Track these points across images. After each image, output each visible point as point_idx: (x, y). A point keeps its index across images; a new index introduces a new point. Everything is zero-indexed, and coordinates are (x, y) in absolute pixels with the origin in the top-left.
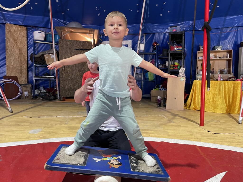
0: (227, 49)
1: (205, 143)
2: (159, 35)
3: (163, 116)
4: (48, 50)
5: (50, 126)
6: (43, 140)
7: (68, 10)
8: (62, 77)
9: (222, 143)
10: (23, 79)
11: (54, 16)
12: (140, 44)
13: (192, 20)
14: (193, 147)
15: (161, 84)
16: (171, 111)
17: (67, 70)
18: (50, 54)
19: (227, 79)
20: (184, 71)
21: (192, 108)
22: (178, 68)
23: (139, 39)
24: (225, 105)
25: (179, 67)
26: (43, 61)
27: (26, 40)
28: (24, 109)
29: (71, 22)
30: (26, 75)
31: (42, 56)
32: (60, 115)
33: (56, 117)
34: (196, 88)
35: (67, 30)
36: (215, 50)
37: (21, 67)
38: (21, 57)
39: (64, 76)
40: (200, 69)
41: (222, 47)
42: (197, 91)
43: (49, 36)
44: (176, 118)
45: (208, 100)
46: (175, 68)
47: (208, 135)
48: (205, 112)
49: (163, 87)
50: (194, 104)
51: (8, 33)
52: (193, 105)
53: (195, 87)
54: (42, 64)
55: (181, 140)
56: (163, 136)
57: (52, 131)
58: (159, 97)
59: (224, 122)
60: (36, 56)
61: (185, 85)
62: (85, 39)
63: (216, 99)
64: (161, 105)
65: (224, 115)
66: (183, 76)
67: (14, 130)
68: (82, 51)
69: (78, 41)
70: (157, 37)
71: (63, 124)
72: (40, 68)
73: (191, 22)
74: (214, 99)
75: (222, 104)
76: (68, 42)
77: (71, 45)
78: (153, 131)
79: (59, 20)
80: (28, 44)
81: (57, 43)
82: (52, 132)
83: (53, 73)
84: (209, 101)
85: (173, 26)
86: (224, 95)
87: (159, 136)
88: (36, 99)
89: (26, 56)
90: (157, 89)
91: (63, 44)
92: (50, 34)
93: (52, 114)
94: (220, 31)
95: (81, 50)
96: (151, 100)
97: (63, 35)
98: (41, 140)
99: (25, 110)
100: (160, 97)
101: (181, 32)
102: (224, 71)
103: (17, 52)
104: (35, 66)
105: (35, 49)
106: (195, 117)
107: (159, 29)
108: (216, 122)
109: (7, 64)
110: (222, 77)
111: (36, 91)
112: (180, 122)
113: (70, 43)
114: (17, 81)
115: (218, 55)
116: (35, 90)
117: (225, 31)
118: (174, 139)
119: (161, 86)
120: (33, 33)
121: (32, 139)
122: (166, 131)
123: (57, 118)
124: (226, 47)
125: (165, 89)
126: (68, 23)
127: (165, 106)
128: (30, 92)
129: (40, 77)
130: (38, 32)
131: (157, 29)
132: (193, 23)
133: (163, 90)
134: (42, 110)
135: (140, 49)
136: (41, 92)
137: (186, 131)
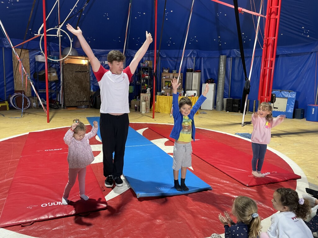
10: (28, 93)
17: (70, 87)
18: (51, 73)
22: (146, 88)
27: (29, 60)
36: (172, 73)
39: (68, 91)
50: (155, 109)
54: (44, 80)
60: (40, 74)
64: (137, 110)
66: (149, 93)
76: (70, 66)
77: (72, 68)
89: (30, 73)
90: (135, 99)
91: (66, 68)
92: (50, 57)
95: (79, 72)
97: (65, 60)
100: (136, 105)
104: (39, 82)
108: (161, 117)
110: (169, 94)
112: (145, 117)
118: (140, 122)
128: (37, 103)
129: (43, 91)
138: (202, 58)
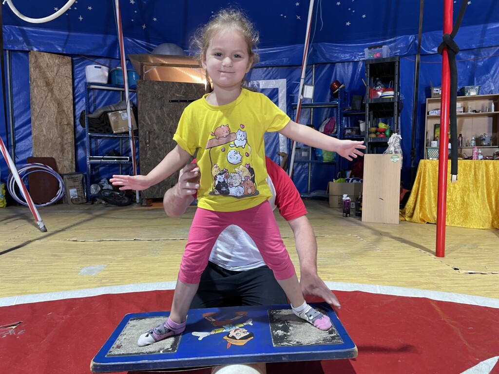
0: (489, 94)
1: (448, 293)
2: (344, 66)
3: (355, 235)
4: (115, 103)
5: (122, 260)
6: (108, 288)
7: (155, 19)
8: (145, 158)
9: (487, 293)
10: (67, 163)
11: (125, 34)
12: (303, 86)
13: (414, 32)
14: (425, 302)
15: (349, 170)
16: (372, 226)
17: (154, 143)
18: (120, 112)
19: (492, 156)
20: (399, 140)
21: (417, 218)
22: (385, 134)
23: (303, 76)
24: (489, 211)
25: (388, 133)
26: (105, 125)
27: (71, 83)
28: (68, 225)
29: (161, 45)
30: (73, 155)
31: (103, 115)
32: (141, 236)
33: (135, 240)
34: (424, 176)
35: (152, 62)
36: (464, 95)
37: (62, 138)
38: (62, 119)
39: (148, 156)
40: (433, 135)
41: (479, 88)
42: (426, 183)
43: (118, 75)
44: (384, 241)
45: (451, 200)
46: (379, 135)
47: (456, 275)
48: (446, 228)
49: (353, 176)
50: (421, 209)
51: (35, 70)
52: (420, 213)
53: (422, 175)
54: (104, 131)
55: (397, 287)
56: (358, 278)
57: (125, 268)
58: (345, 197)
59: (488, 247)
60: (90, 116)
61: (402, 171)
62: (191, 78)
63: (468, 198)
64: (351, 213)
65: (486, 233)
66: (396, 152)
67: (49, 269)
68: (184, 103)
69: (176, 82)
70: (340, 71)
71: (149, 256)
72: (99, 140)
73: (411, 38)
74: (464, 199)
75: (482, 210)
76: (155, 86)
77: (162, 92)
78: (335, 268)
79: (137, 41)
80: (76, 91)
81: (133, 88)
82: (127, 271)
83: (126, 149)
84: (454, 204)
85: (375, 47)
86: (485, 191)
87: (350, 278)
88: (93, 204)
89: (72, 115)
90: (342, 179)
91: (144, 89)
92: (118, 70)
93: (126, 233)
94: (475, 55)
95: (181, 101)
96: (328, 203)
97: (146, 71)
98: (104, 288)
99: (72, 226)
100: (347, 196)
101: (392, 58)
102: (484, 140)
103: (54, 108)
104: (91, 137)
105: (90, 101)
106: (423, 237)
107: (345, 53)
108: (471, 248)
109: (34, 134)
110: (480, 152)
111: (92, 187)
112: (392, 250)
113: (160, 87)
114: (55, 169)
115: (470, 106)
116: (91, 185)
117: (485, 54)
118: (381, 286)
119: (349, 173)
120: (84, 68)
121: (85, 286)
122: (364, 269)
123: (135, 243)
124: (488, 88)
125: (358, 180)
126: (155, 47)
127: (359, 215)
128: (80, 189)
129: (101, 159)
130: (95, 67)
131: (339, 54)
132: (415, 39)
133: (355, 181)
134: (105, 227)
135: (304, 97)
136: (104, 188)
137: (407, 268)
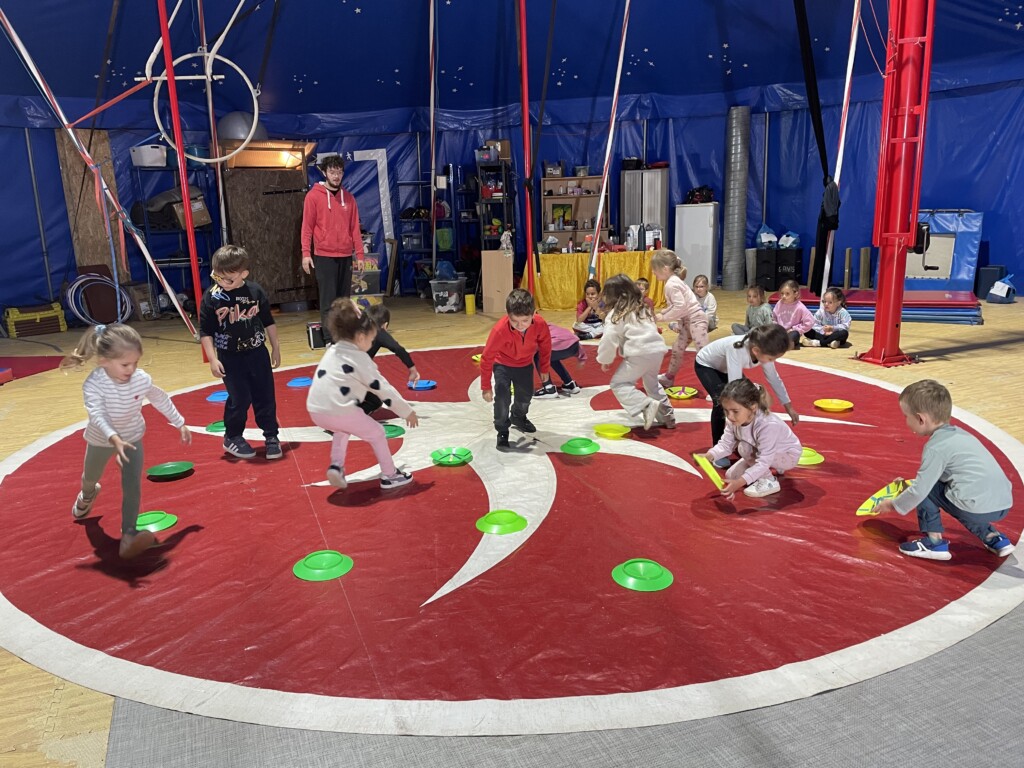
3: (478, 322)
7: (220, 83)
10: (121, 270)
17: (250, 244)
20: (509, 237)
22: (498, 231)
31: (166, 208)
36: (576, 176)
40: (551, 217)
41: (589, 169)
46: (493, 232)
54: (168, 228)
61: (513, 264)
66: (508, 249)
68: (281, 194)
70: (449, 141)
76: (245, 177)
77: (254, 183)
95: (277, 192)
107: (453, 121)
111: (160, 298)
113: (251, 178)
114: (112, 278)
128: (150, 302)
130: (152, 147)
131: (447, 122)
138: (671, 121)
